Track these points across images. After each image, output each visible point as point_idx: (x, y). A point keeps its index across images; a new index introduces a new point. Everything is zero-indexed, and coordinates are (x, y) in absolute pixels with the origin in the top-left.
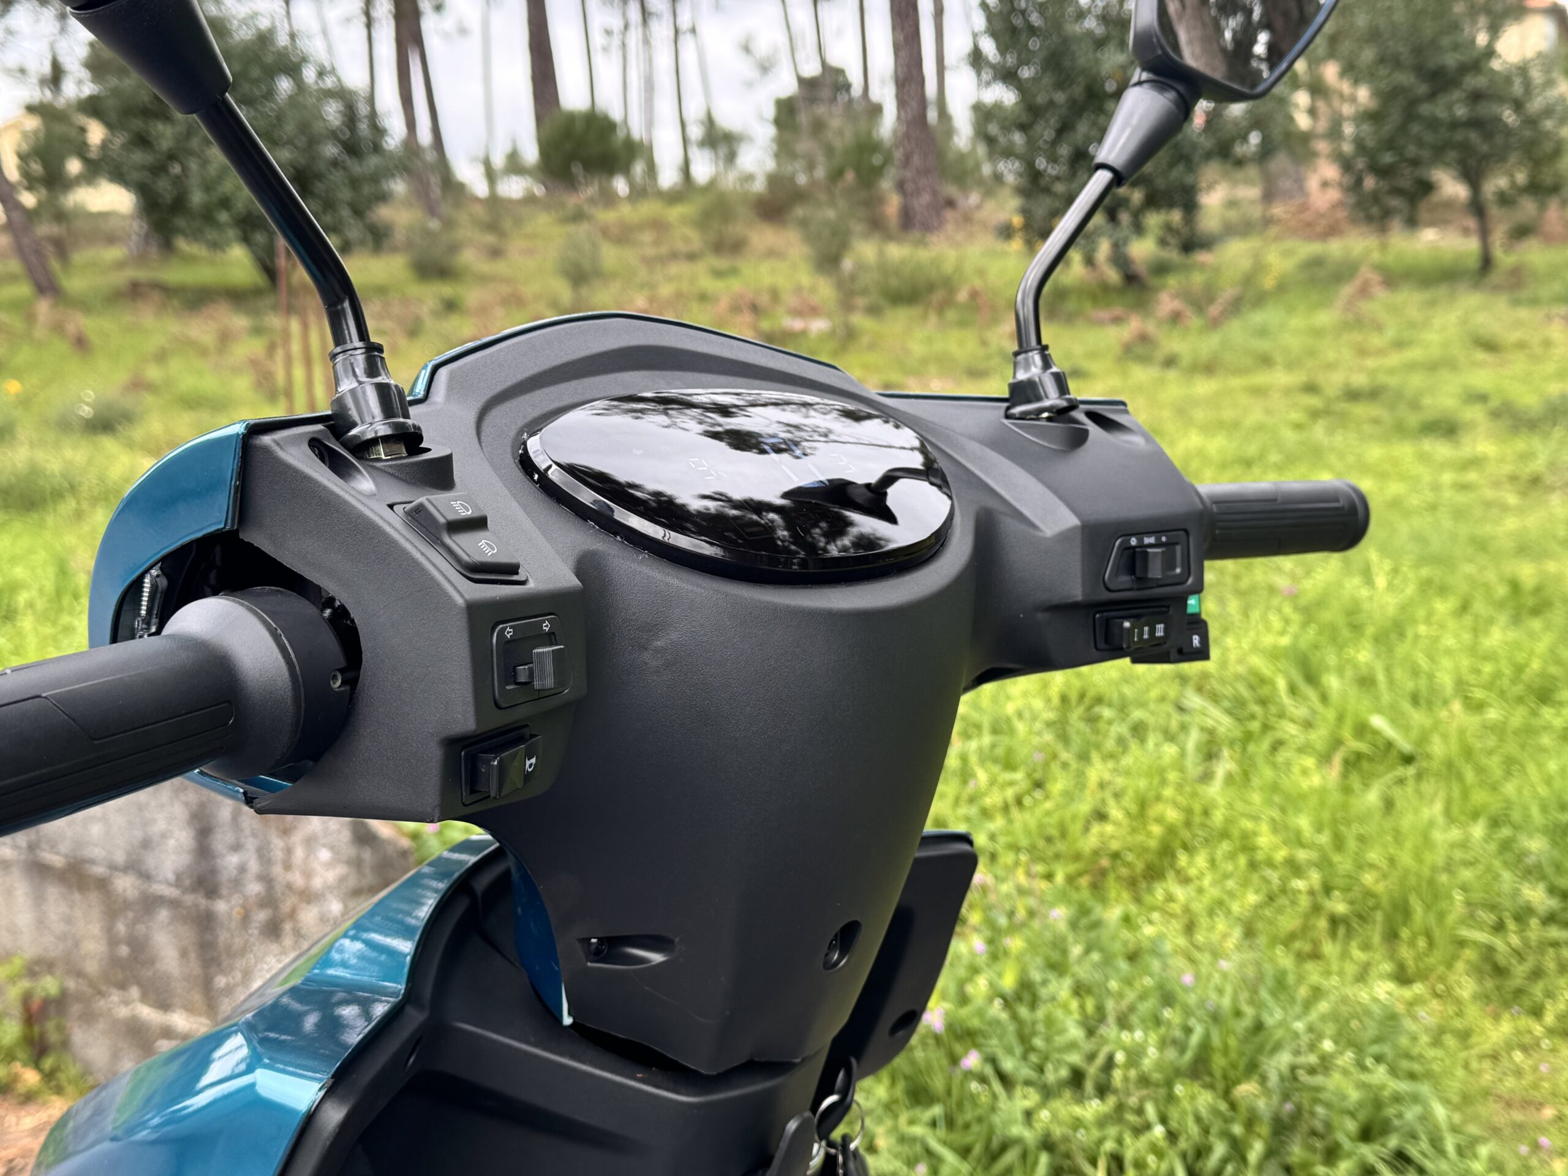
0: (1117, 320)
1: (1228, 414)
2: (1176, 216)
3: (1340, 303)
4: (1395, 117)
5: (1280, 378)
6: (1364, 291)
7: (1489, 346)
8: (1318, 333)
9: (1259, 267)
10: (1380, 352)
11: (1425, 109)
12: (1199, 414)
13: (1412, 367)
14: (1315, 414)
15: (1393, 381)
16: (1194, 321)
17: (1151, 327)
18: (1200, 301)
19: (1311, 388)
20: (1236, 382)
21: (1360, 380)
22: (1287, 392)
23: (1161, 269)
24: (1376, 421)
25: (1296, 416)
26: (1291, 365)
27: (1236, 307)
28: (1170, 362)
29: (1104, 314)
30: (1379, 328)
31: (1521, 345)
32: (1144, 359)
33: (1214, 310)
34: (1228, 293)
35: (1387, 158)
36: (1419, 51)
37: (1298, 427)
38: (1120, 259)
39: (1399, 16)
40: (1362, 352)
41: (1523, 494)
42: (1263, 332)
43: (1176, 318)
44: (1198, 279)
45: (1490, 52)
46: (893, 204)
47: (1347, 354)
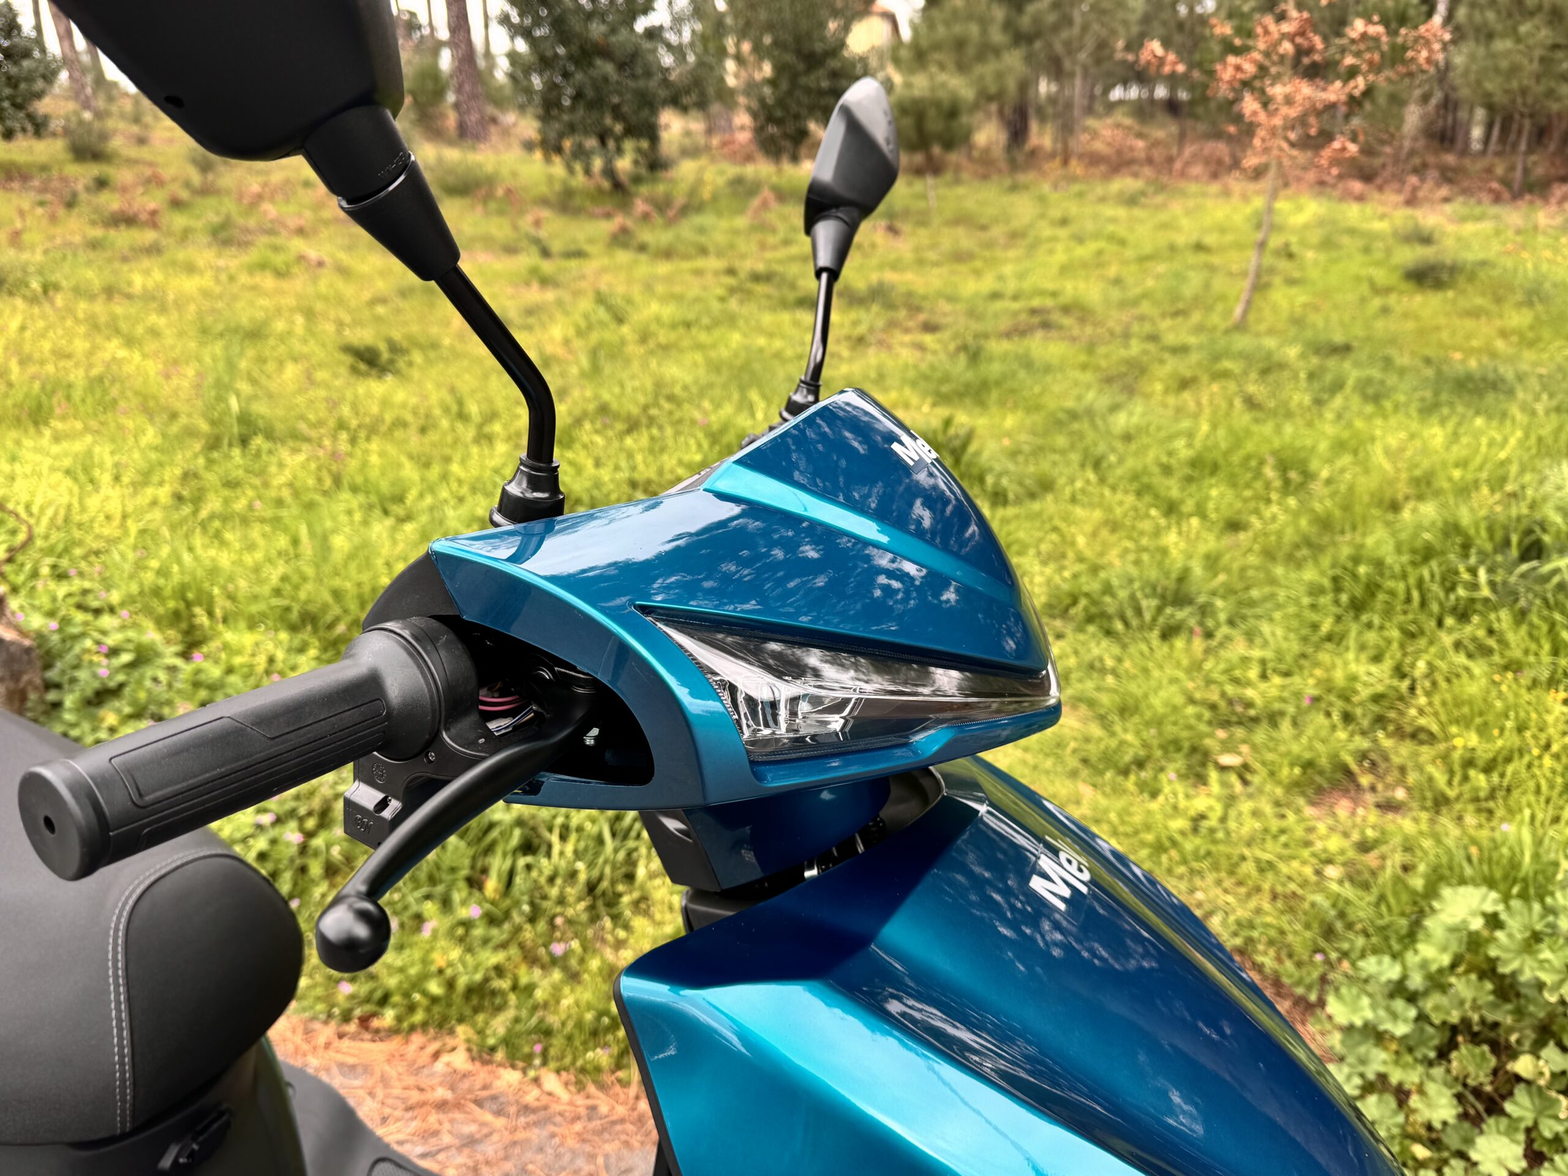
0: (608, 216)
1: (677, 289)
2: (645, 144)
3: (750, 213)
4: (784, 85)
5: (713, 263)
6: (765, 205)
8: (735, 232)
9: (699, 182)
10: (774, 248)
11: (803, 80)
12: (660, 289)
14: (732, 291)
15: (779, 268)
16: (658, 220)
17: (629, 223)
18: (662, 205)
19: (731, 272)
20: (686, 265)
21: (761, 267)
22: (716, 273)
23: (637, 180)
24: (769, 297)
25: (720, 291)
26: (720, 254)
27: (685, 210)
28: (642, 248)
29: (599, 210)
30: (773, 230)
32: (625, 245)
33: (671, 213)
34: (680, 200)
35: (779, 113)
36: (798, 40)
37: (722, 299)
38: (609, 172)
39: (787, 15)
40: (763, 246)
41: (853, 348)
42: (702, 230)
43: (646, 217)
44: (661, 188)
45: (842, 44)
46: (451, 120)
47: (754, 247)
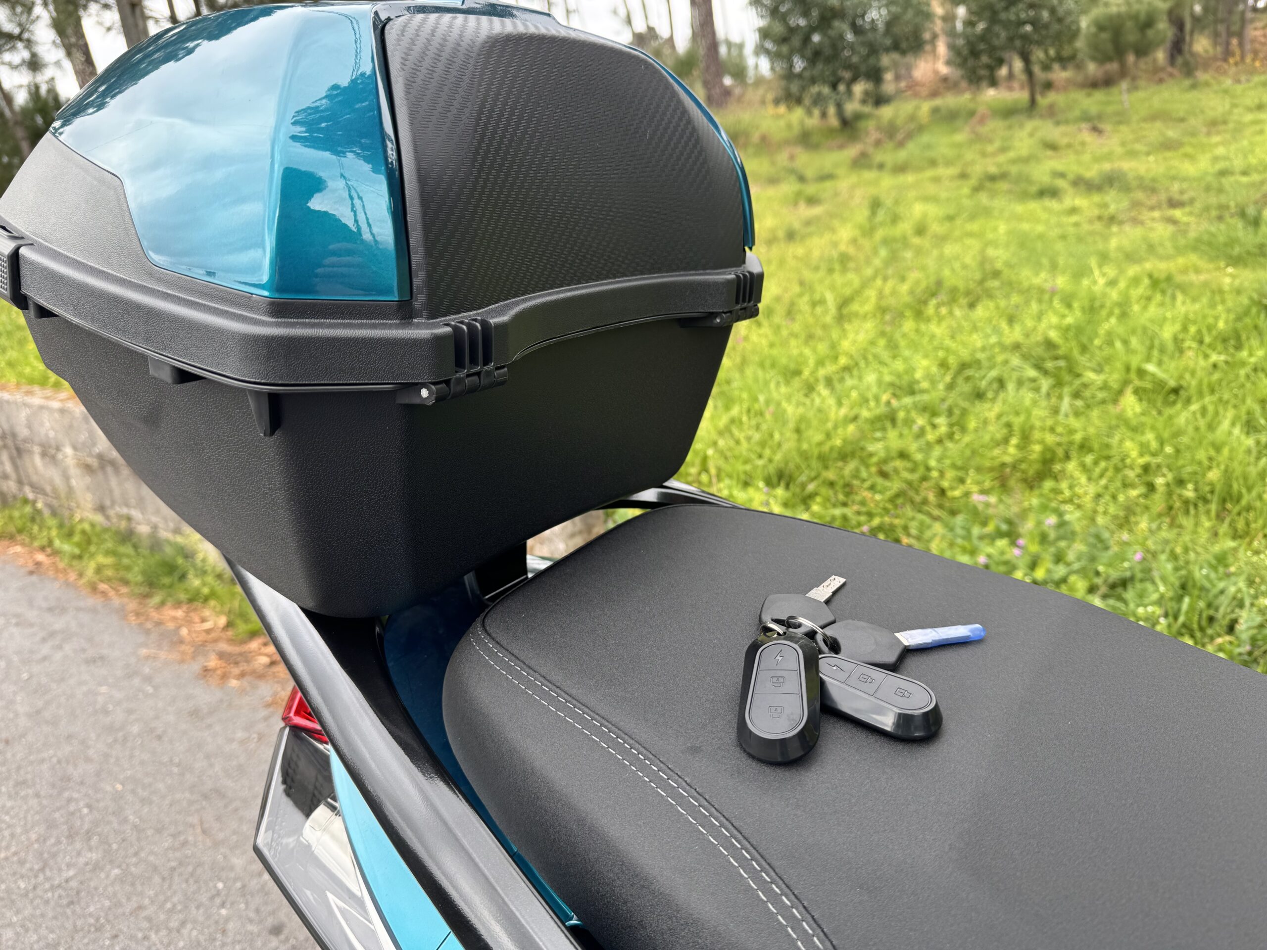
0: (841, 147)
2: (871, 85)
3: (966, 130)
5: (945, 171)
6: (982, 121)
7: (1052, 147)
9: (916, 115)
13: (1014, 161)
15: (1009, 169)
16: (889, 144)
17: (866, 149)
18: (890, 132)
19: (963, 176)
20: (922, 175)
21: (993, 170)
22: (953, 178)
23: (863, 116)
26: (949, 163)
30: (990, 141)
31: (1069, 146)
33: (899, 137)
34: (904, 127)
38: (840, 114)
40: (984, 154)
43: (879, 142)
47: (978, 156)
